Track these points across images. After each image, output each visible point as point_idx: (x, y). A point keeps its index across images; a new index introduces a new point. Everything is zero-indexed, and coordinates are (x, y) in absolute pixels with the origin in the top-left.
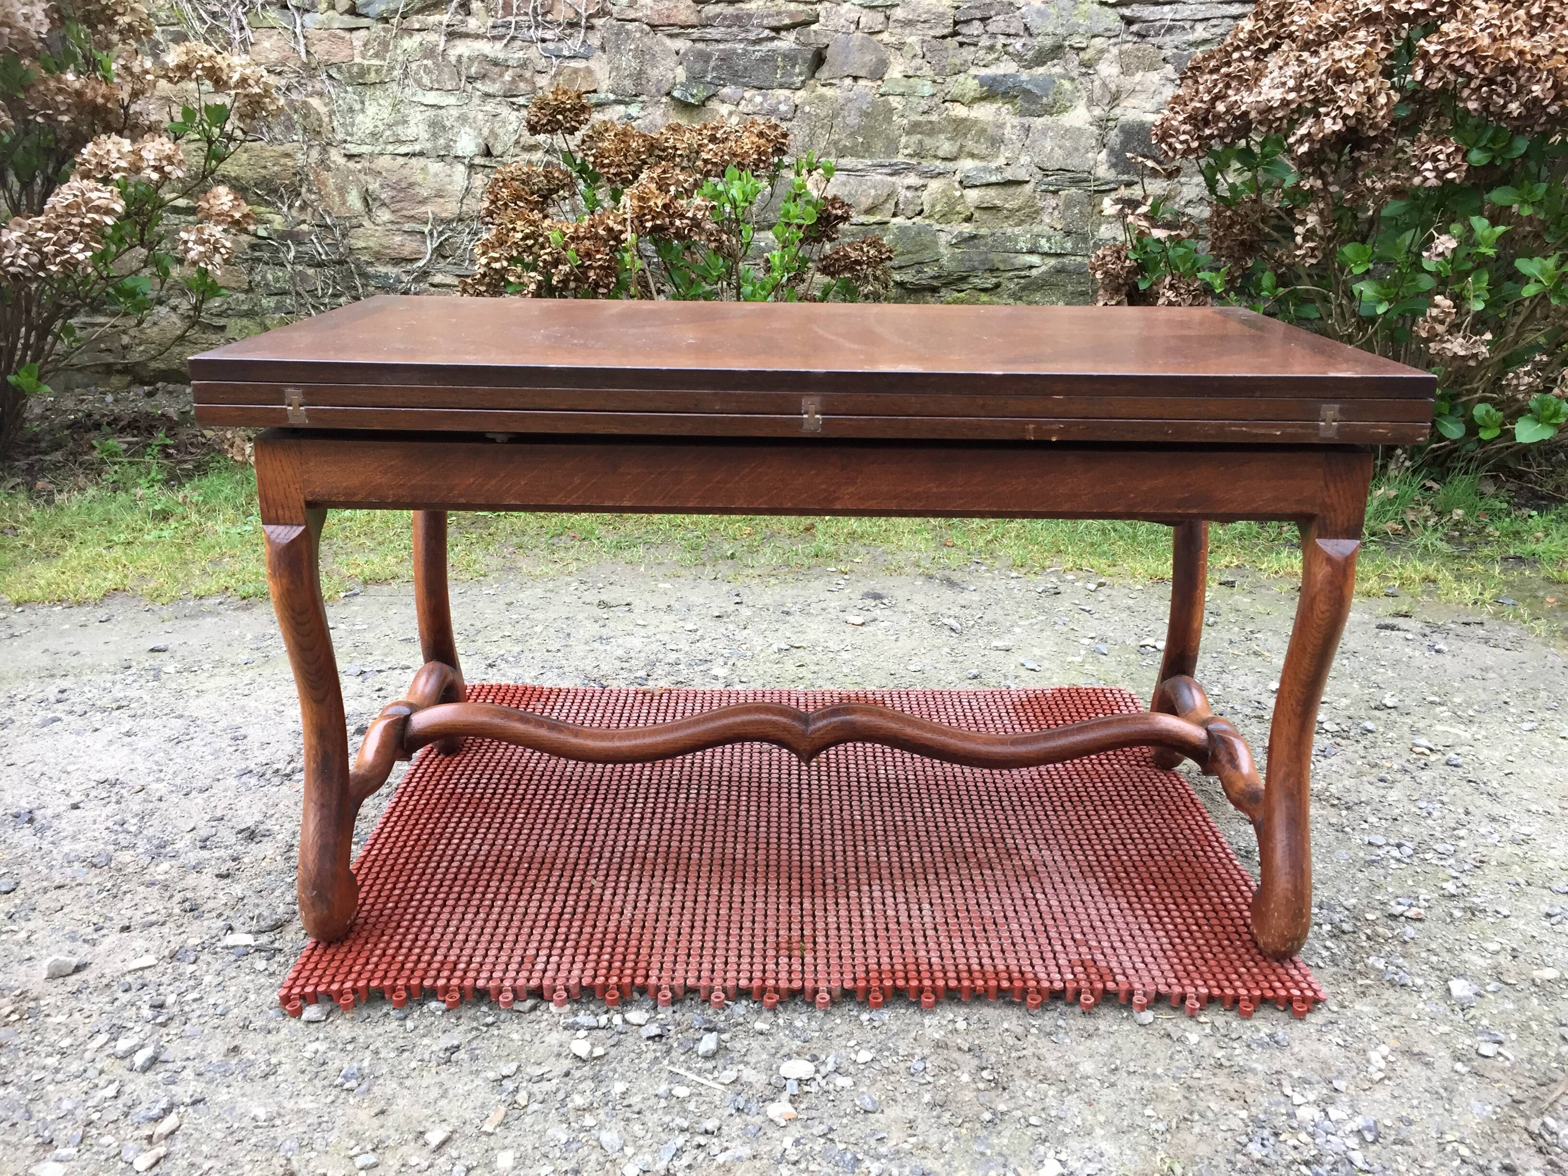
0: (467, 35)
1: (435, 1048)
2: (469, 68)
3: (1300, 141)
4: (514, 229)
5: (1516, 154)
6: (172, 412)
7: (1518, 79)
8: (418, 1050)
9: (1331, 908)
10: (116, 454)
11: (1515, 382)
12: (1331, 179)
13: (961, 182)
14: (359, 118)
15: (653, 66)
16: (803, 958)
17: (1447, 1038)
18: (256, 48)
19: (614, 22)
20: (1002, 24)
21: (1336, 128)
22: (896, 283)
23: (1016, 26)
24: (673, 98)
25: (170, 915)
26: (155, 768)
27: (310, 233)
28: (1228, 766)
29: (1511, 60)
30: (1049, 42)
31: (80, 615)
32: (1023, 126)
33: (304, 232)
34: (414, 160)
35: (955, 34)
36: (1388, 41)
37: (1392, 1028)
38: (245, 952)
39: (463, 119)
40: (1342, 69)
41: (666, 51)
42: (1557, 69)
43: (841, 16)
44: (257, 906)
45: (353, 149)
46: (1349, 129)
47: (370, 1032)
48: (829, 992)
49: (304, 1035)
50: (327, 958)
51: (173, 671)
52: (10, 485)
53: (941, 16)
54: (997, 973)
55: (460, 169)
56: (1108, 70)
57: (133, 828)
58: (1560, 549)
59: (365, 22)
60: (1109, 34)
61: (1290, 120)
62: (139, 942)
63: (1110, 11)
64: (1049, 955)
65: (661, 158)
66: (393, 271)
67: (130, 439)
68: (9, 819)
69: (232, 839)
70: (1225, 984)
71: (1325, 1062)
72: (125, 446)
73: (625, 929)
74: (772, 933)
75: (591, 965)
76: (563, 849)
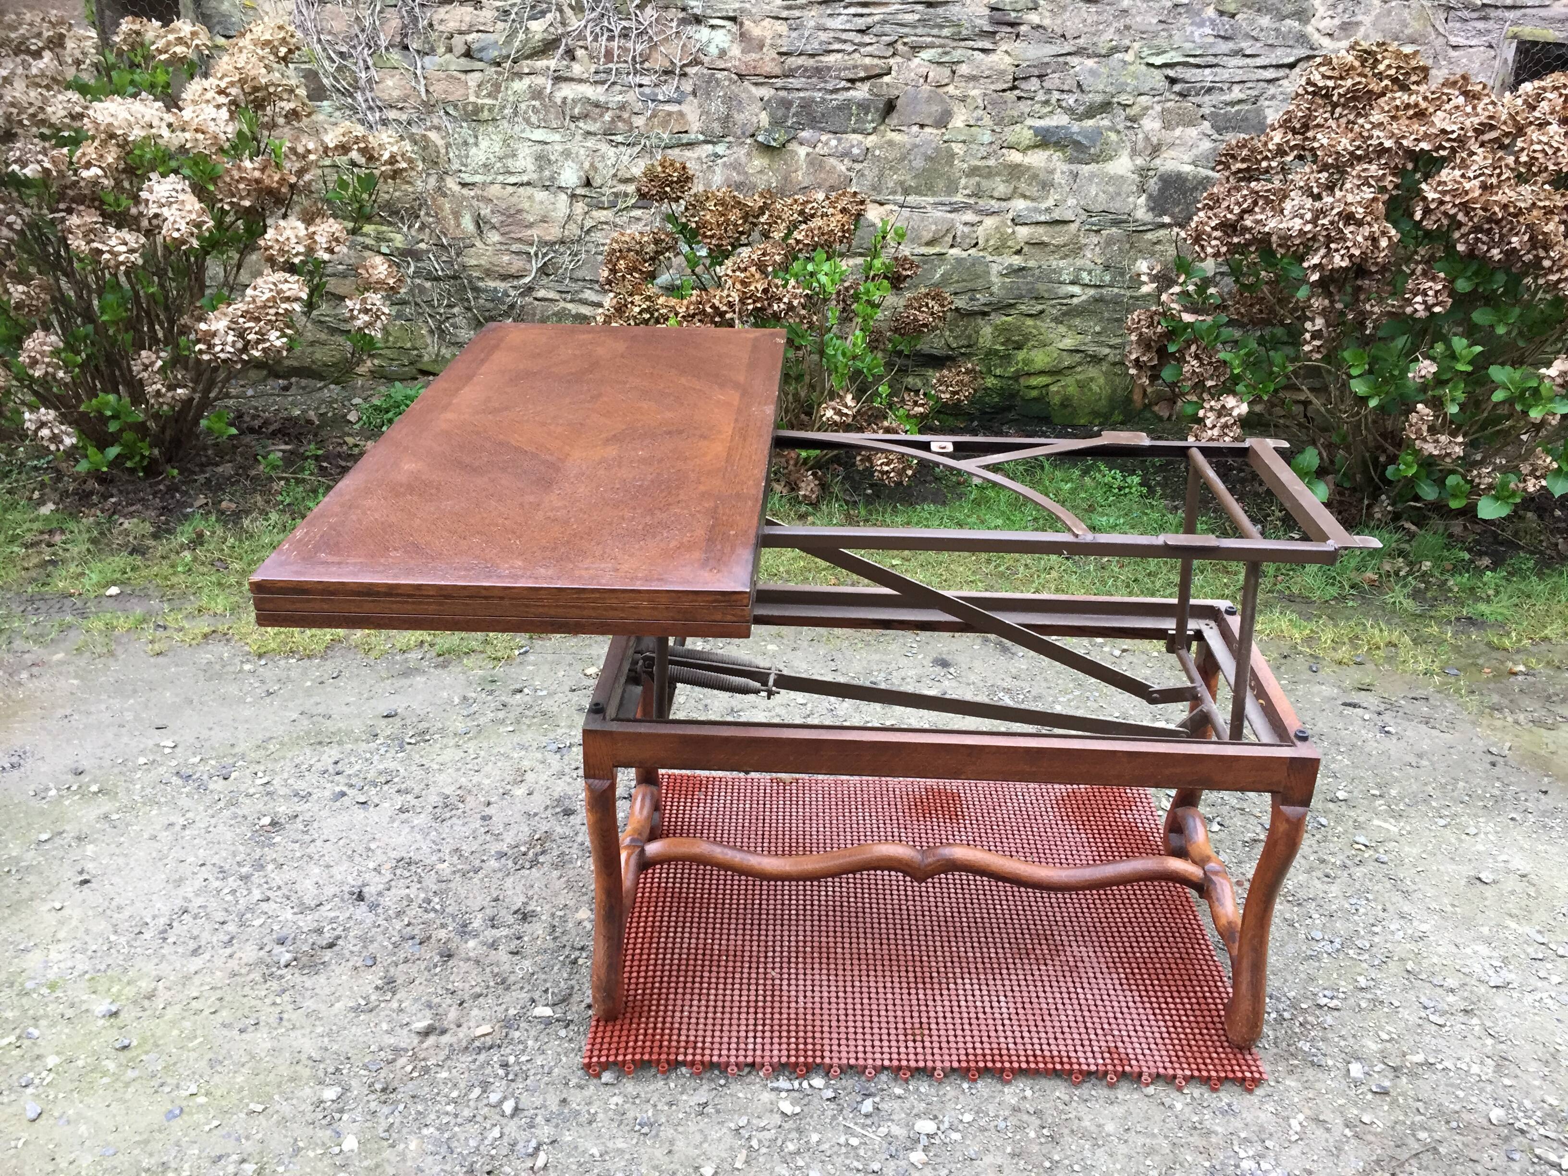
0: (572, 80)
1: (691, 1103)
2: (572, 109)
3: (1314, 268)
4: (632, 303)
6: (313, 415)
7: (1502, 228)
8: (681, 1104)
9: (1278, 999)
10: (278, 467)
11: (1477, 480)
12: (1337, 299)
13: (1013, 220)
14: (473, 150)
15: (740, 111)
16: (923, 1042)
17: (1342, 1109)
18: (381, 86)
19: (705, 71)
20: (1058, 82)
21: (1344, 264)
22: (952, 310)
23: (1070, 83)
24: (757, 141)
25: (488, 987)
27: (428, 251)
28: (1216, 902)
29: (1495, 213)
30: (1099, 98)
31: (314, 669)
32: (1071, 172)
33: (422, 251)
34: (522, 189)
35: (1014, 88)
36: (1394, 175)
37: (1308, 1100)
38: (548, 1022)
39: (567, 154)
40: (1352, 212)
41: (751, 97)
42: (1534, 223)
43: (911, 70)
44: (545, 981)
45: (467, 178)
46: (1354, 264)
47: (647, 1089)
48: (943, 1069)
49: (605, 1093)
50: (608, 1034)
51: (413, 741)
52: (197, 504)
53: (1002, 73)
54: (1052, 1057)
55: (563, 198)
56: (1151, 124)
57: (438, 907)
58: (1506, 611)
59: (479, 65)
60: (1154, 93)
61: (1306, 246)
62: (475, 1012)
63: (1156, 72)
64: (1086, 1043)
65: (755, 225)
66: (501, 286)
67: (283, 447)
68: (347, 896)
69: (511, 920)
70: (1202, 1067)
71: (1262, 1126)
72: (280, 454)
73: (801, 1016)
74: (900, 1020)
75: (784, 1047)
76: (747, 943)
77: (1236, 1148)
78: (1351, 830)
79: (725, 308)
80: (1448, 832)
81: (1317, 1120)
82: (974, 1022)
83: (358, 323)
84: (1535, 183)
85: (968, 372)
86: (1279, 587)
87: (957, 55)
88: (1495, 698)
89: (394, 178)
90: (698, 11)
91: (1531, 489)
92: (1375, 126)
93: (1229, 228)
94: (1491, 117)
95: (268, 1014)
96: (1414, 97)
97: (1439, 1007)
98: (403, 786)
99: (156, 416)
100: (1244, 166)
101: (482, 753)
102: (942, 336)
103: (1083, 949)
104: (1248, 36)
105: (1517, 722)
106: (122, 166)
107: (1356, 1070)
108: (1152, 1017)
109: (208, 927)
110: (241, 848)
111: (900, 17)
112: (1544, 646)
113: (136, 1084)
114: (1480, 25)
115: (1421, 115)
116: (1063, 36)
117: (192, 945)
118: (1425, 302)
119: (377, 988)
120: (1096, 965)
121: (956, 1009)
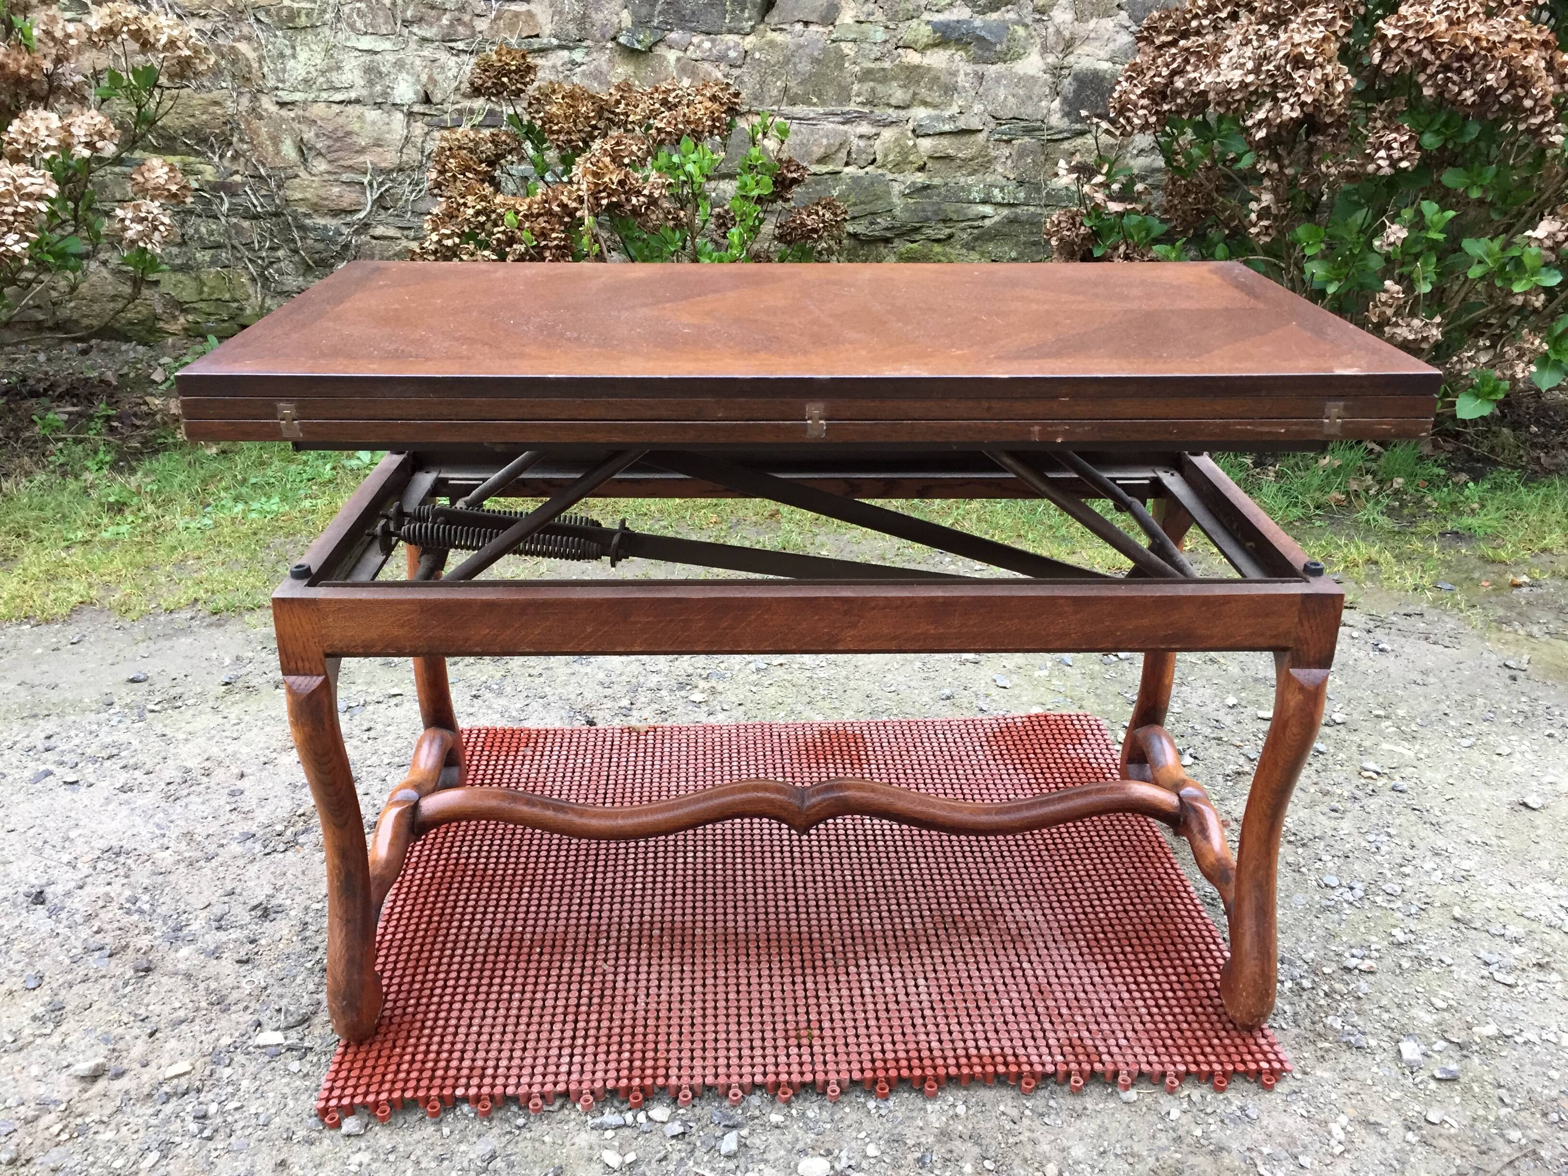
1: (472, 1156)
2: (404, 11)
3: (1259, 124)
4: (465, 204)
5: (1467, 139)
6: (110, 376)
7: (1473, 66)
8: (456, 1158)
9: (1291, 963)
10: (58, 429)
11: (1458, 367)
12: (1287, 162)
13: (914, 131)
14: (291, 63)
15: (597, 10)
16: (811, 1046)
17: (1398, 1105)
21: (1294, 115)
22: (849, 234)
24: (619, 44)
25: (197, 1009)
26: (158, 832)
27: (244, 184)
28: (1199, 837)
29: (1466, 47)
31: (51, 635)
32: (976, 73)
33: (237, 184)
34: (350, 108)
36: (1345, 19)
37: (1350, 1095)
38: (276, 1052)
39: (400, 65)
40: (1301, 54)
42: (1512, 57)
44: (281, 996)
45: (286, 97)
46: (1306, 115)
47: (408, 1139)
48: (839, 1083)
49: (345, 1148)
50: (358, 1064)
51: (157, 708)
54: (993, 1057)
55: (399, 116)
56: (1062, 16)
57: (146, 907)
58: (1495, 524)
61: (1249, 100)
62: (173, 1043)
64: (1039, 1034)
66: (332, 223)
67: (70, 409)
68: (21, 898)
69: (245, 917)
70: (1201, 1058)
71: (1291, 1137)
72: (66, 417)
73: (640, 1022)
74: (779, 1019)
75: (613, 1065)
76: (572, 929)
78: (1356, 756)
79: (574, 205)
80: (1475, 754)
81: (1367, 1124)
82: (883, 1015)
83: (130, 234)
84: (1508, 14)
88: (1501, 612)
91: (1518, 379)
93: (1157, 94)
97: (1505, 962)
98: (132, 761)
100: (1170, 38)
103: (1028, 913)
105: (1530, 635)
107: (1410, 1050)
108: (1126, 995)
112: (1545, 557)
118: (1389, 157)
119: (35, 1018)
120: (1046, 932)
121: (858, 1000)
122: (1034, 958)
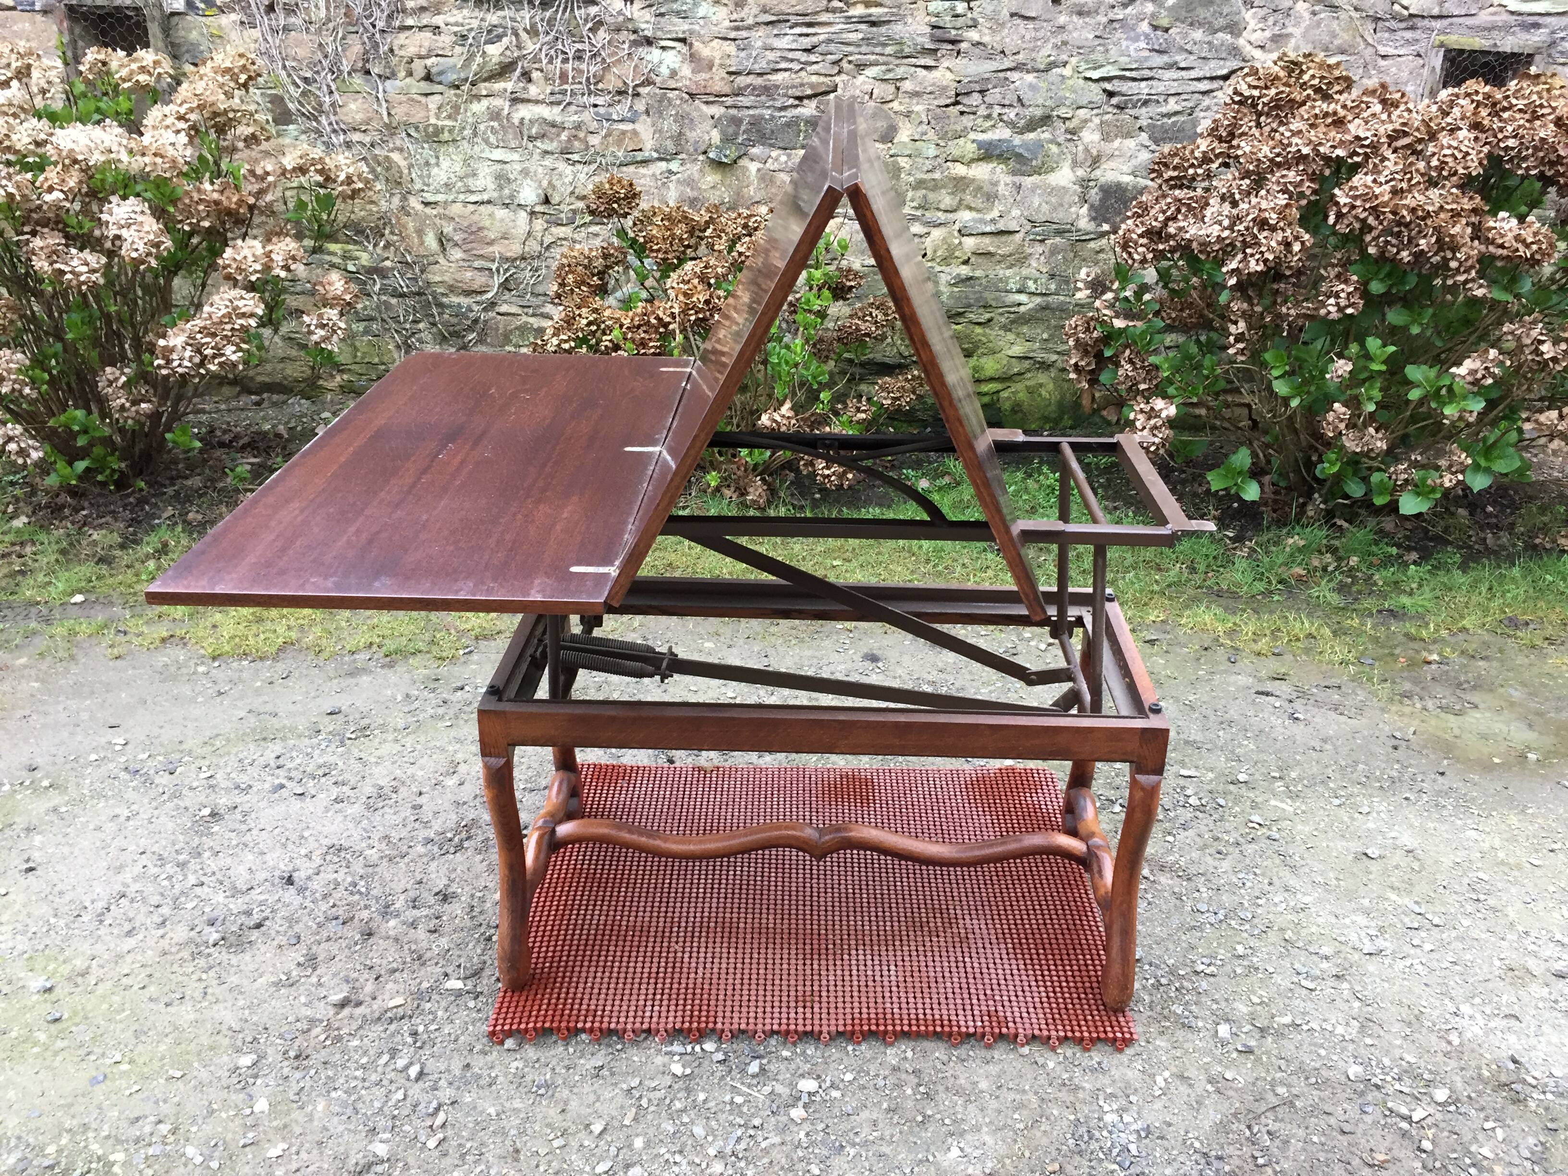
0: (528, 101)
1: (588, 1067)
2: (529, 129)
3: (1232, 272)
4: (580, 315)
5: (1407, 288)
6: (282, 429)
7: (1410, 231)
8: (578, 1068)
9: (1157, 967)
10: (245, 479)
11: (1395, 476)
12: (1255, 302)
13: (960, 231)
14: (435, 171)
15: (692, 129)
16: (812, 1008)
17: (1207, 1066)
18: (344, 110)
19: (658, 91)
20: (999, 96)
21: (1259, 269)
23: (1010, 98)
24: (709, 157)
25: (405, 963)
26: (365, 835)
27: (393, 269)
28: (1097, 873)
29: (1403, 217)
30: (1039, 112)
31: (267, 671)
32: (1014, 184)
33: (388, 268)
34: (482, 208)
35: (957, 103)
36: (1312, 181)
37: (1175, 1059)
38: (459, 994)
39: (525, 172)
40: (1266, 218)
41: (702, 116)
42: (1442, 226)
43: (857, 88)
44: (459, 957)
45: (430, 198)
46: (1268, 268)
47: (547, 1054)
48: (829, 1033)
49: (507, 1058)
50: (513, 1004)
51: (353, 736)
52: (165, 515)
53: (944, 88)
54: (934, 1021)
55: (523, 215)
56: (1090, 136)
57: (363, 890)
58: (1426, 603)
59: (439, 88)
60: (1091, 106)
61: (1224, 252)
62: (390, 985)
63: (1093, 86)
64: (968, 1007)
65: (702, 239)
66: (465, 301)
67: (252, 460)
68: (277, 881)
69: (431, 900)
70: (1077, 1028)
71: (1128, 1083)
72: (249, 467)
73: (699, 985)
74: (793, 989)
75: (680, 1013)
76: (654, 919)
77: (1101, 1103)
78: (1248, 810)
79: (668, 319)
80: (1342, 812)
81: (1182, 1077)
82: (863, 989)
83: (315, 338)
84: (1444, 186)
85: (914, 378)
86: (1208, 583)
87: (900, 72)
88: (1407, 686)
89: (352, 198)
90: (649, 33)
91: (1447, 484)
92: (1294, 134)
93: (1155, 235)
94: (1404, 124)
95: (194, 989)
96: (1333, 106)
97: (1312, 972)
98: (340, 779)
99: (122, 430)
100: (1176, 174)
101: (419, 747)
102: (894, 345)
103: (975, 922)
104: (1182, 50)
105: (1425, 709)
106: (85, 189)
107: (1224, 1030)
108: (1033, 983)
109: (144, 910)
110: (181, 838)
111: (844, 36)
112: (1461, 636)
113: (64, 1054)
114: (1408, 35)
115: (1339, 123)
116: (1003, 52)
117: (127, 927)
118: (1337, 304)
119: (299, 964)
120: (986, 936)
121: (847, 978)
122: (974, 955)
